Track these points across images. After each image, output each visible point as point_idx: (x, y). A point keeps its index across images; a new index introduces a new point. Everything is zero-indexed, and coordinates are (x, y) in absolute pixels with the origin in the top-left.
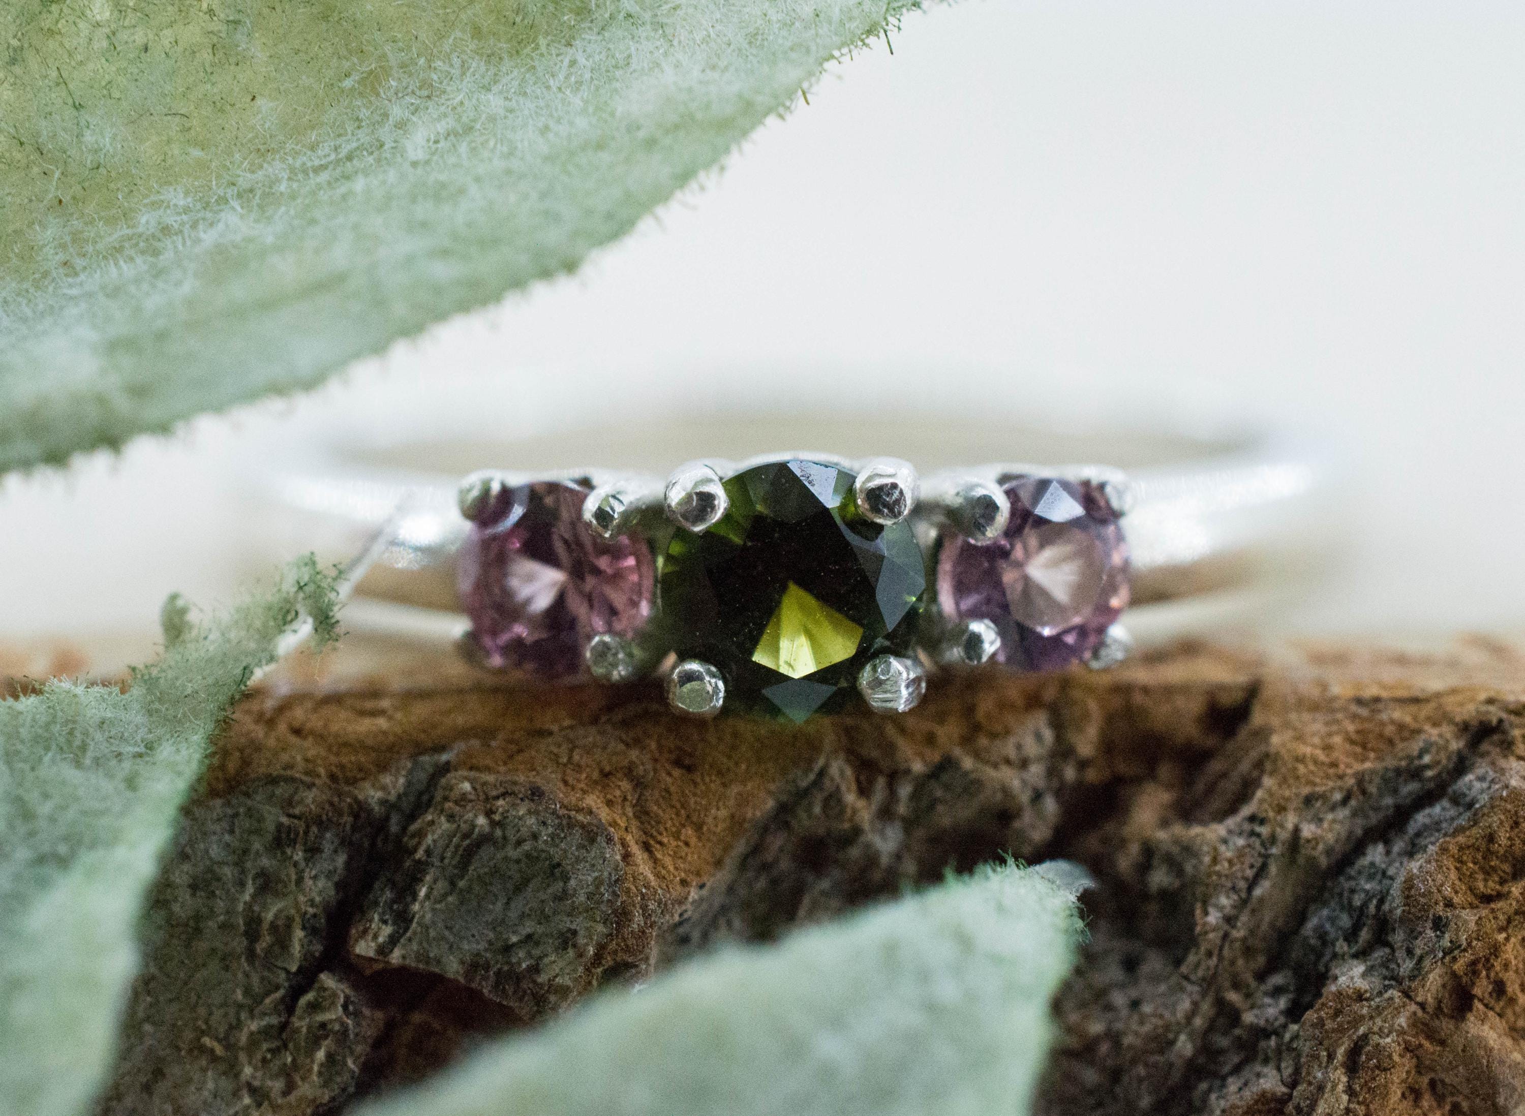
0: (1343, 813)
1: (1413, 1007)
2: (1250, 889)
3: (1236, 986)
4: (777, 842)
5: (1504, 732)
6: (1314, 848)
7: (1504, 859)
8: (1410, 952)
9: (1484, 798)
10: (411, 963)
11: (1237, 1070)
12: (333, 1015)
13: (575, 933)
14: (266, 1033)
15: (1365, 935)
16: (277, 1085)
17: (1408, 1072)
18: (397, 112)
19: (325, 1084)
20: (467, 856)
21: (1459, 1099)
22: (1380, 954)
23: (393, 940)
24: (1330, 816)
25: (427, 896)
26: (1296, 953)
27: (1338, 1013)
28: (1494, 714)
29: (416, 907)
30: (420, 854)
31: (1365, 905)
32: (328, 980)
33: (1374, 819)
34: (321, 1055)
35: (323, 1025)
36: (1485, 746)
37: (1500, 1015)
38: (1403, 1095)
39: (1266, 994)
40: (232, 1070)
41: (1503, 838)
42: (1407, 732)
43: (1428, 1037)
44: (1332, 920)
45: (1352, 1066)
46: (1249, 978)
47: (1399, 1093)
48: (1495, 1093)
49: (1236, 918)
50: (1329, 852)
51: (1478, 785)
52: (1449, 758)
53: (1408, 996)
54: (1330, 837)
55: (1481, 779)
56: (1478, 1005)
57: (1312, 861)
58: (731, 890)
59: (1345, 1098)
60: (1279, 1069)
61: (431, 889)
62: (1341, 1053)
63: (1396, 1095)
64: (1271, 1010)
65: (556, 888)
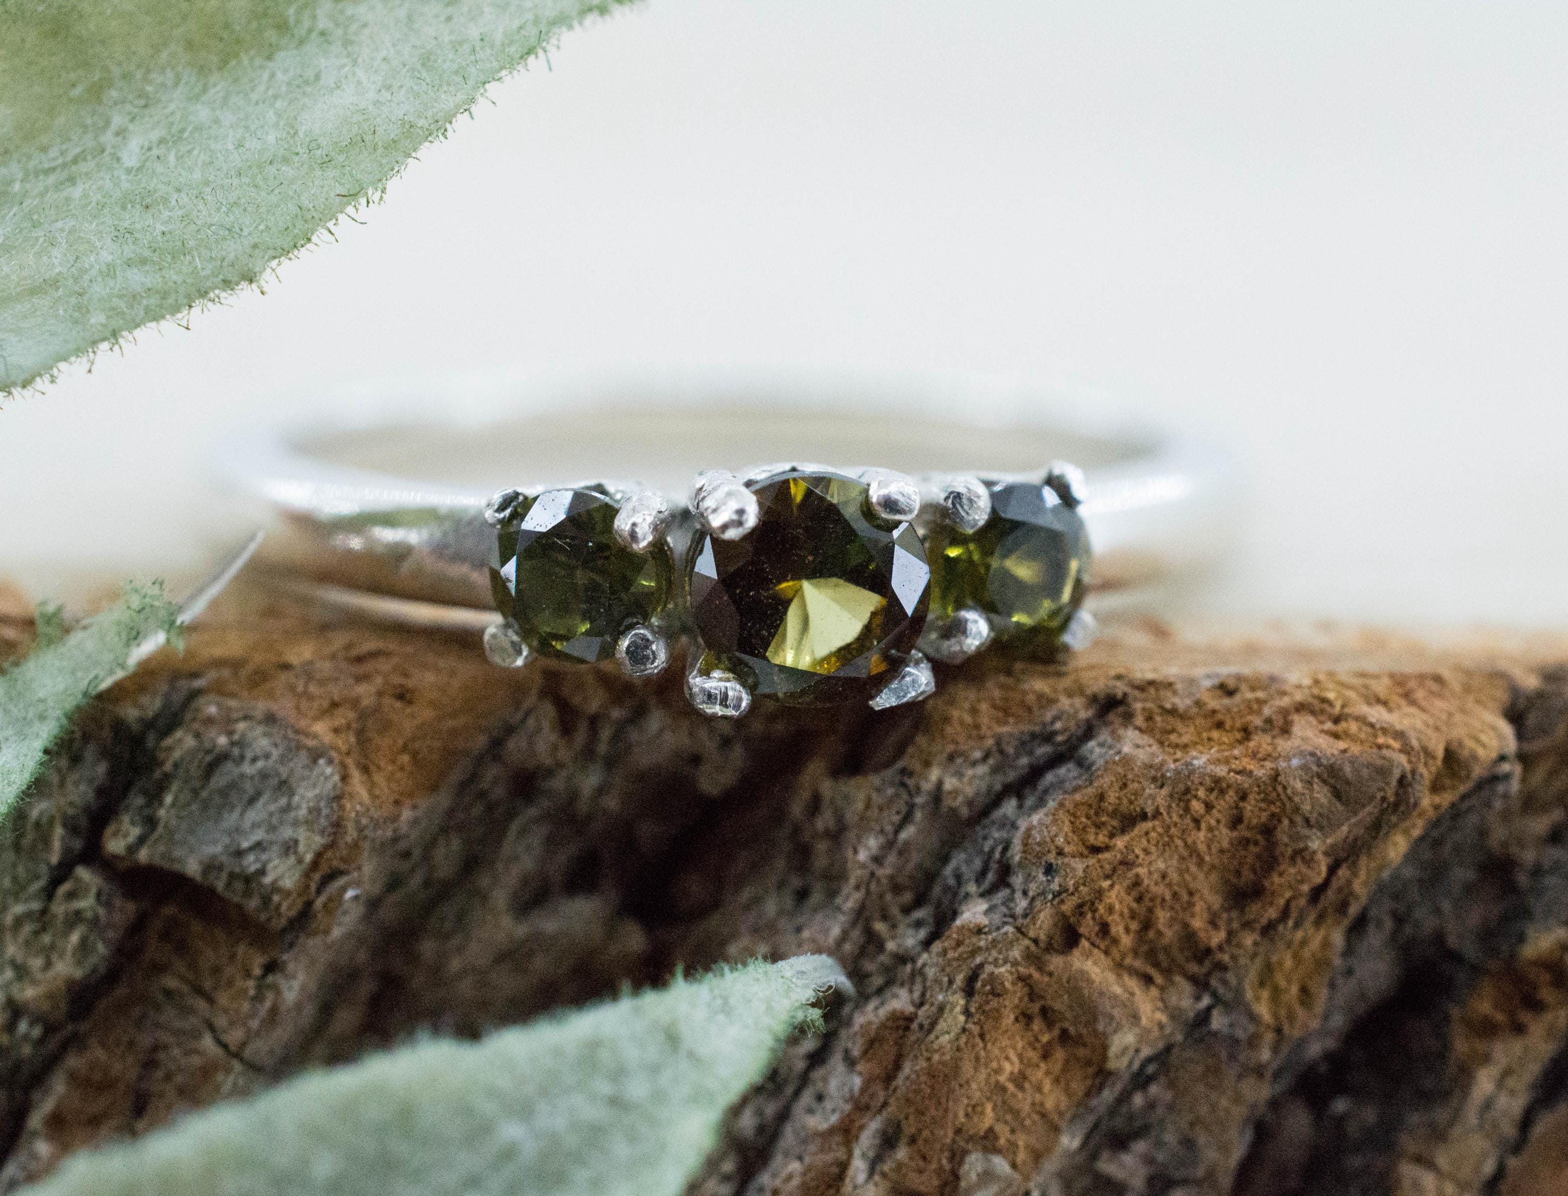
0: (982, 770)
1: (1026, 942)
2: (897, 832)
3: (885, 917)
4: (492, 772)
5: (1128, 705)
6: (955, 798)
7: (1114, 814)
8: (1025, 893)
9: (1100, 762)
10: (157, 861)
11: (880, 991)
12: (86, 903)
13: (296, 842)
14: (28, 916)
15: (991, 877)
16: (36, 963)
17: (1021, 999)
18: (117, 120)
19: (79, 963)
20: (210, 769)
21: (1066, 1025)
22: (1003, 893)
23: (141, 840)
24: (970, 772)
25: (173, 805)
26: (937, 890)
27: (959, 943)
28: (1120, 688)
29: (162, 813)
30: (168, 767)
31: (992, 850)
32: (83, 873)
33: (1011, 776)
34: (74, 938)
35: (78, 913)
36: (1111, 716)
37: (1107, 953)
38: (1017, 1019)
39: (909, 926)
41: (1112, 797)
42: (1045, 701)
43: (1040, 969)
44: (969, 862)
45: (969, 990)
46: (895, 911)
47: (1012, 1017)
48: (1095, 1019)
49: (884, 857)
50: (970, 803)
51: (1098, 750)
52: (1078, 726)
53: (1023, 933)
54: (970, 791)
55: (1101, 745)
56: (1084, 943)
57: (953, 811)
58: (450, 813)
59: (962, 1018)
60: (911, 991)
61: (176, 799)
62: (960, 979)
63: (1009, 1018)
64: (910, 939)
65: (283, 801)
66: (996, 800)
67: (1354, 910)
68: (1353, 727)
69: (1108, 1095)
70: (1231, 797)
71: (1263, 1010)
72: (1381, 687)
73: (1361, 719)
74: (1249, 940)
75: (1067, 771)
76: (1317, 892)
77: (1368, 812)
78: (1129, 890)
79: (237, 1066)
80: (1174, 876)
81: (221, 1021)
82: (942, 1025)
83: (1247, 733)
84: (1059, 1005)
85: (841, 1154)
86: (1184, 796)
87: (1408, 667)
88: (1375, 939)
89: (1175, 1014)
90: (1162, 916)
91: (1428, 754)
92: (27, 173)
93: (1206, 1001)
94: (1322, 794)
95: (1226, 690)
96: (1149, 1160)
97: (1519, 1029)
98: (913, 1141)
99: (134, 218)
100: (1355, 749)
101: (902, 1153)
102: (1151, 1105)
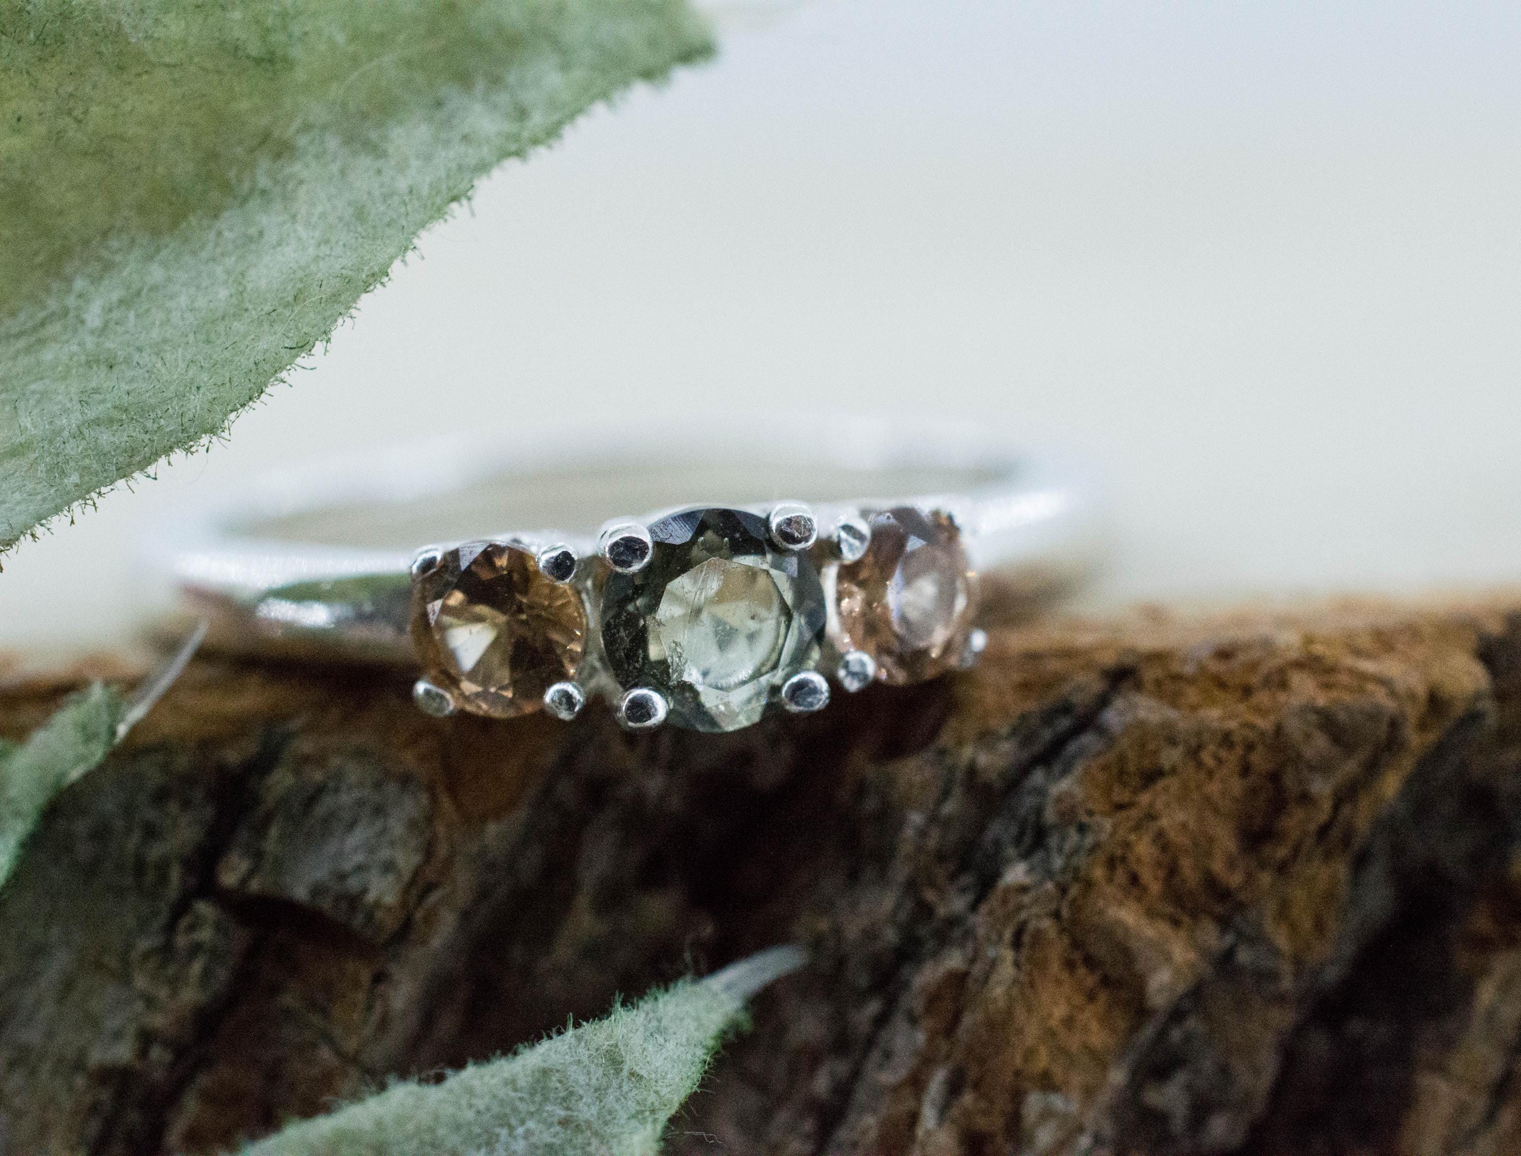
0: (1010, 744)
2: (938, 807)
3: (932, 884)
4: (565, 784)
5: (1138, 674)
6: (989, 773)
7: (1136, 772)
8: (1060, 852)
9: (1117, 728)
10: (267, 889)
11: (934, 953)
12: (205, 935)
13: (394, 860)
14: (153, 950)
15: (1028, 840)
16: (163, 992)
17: (1064, 948)
19: (203, 989)
20: (310, 802)
21: (1107, 968)
22: (1039, 855)
23: (251, 873)
24: (1000, 747)
25: (278, 837)
26: (978, 857)
27: (1004, 902)
28: (1128, 661)
29: (268, 845)
30: (269, 805)
31: (1027, 816)
32: (201, 906)
33: (1037, 748)
34: (197, 966)
35: (198, 943)
36: (1123, 686)
37: (1138, 900)
38: (1062, 966)
39: (956, 891)
40: (125, 979)
41: (1133, 758)
42: (1059, 679)
44: (1006, 828)
45: (1017, 944)
46: (942, 879)
47: (1058, 964)
48: (1134, 963)
49: (929, 830)
50: (1002, 775)
51: (1116, 718)
52: (1093, 697)
54: (1002, 764)
55: (1117, 711)
57: (988, 784)
58: (530, 824)
59: (1013, 970)
60: (964, 949)
61: (280, 831)
62: (1008, 935)
63: (1055, 967)
64: (958, 904)
65: (379, 825)
66: (1024, 770)
67: (1357, 843)
68: (1344, 678)
69: (1148, 1031)
70: (1239, 751)
71: (1281, 939)
72: (1365, 642)
73: (1351, 671)
74: (1265, 878)
75: (1088, 739)
76: (1324, 831)
77: (1363, 754)
78: (1154, 841)
79: (354, 1072)
80: (1192, 825)
81: (337, 1032)
82: (995, 978)
83: (1247, 691)
84: (1100, 950)
85: (910, 1104)
86: (1194, 753)
87: (1386, 622)
88: (1376, 871)
89: (1204, 953)
90: (1186, 864)
91: (1413, 695)
93: (1229, 939)
94: (1321, 742)
95: (1224, 654)
96: (1189, 1087)
97: (1512, 941)
98: (976, 1086)
100: (1347, 698)
101: (968, 1099)
102: (1188, 1038)
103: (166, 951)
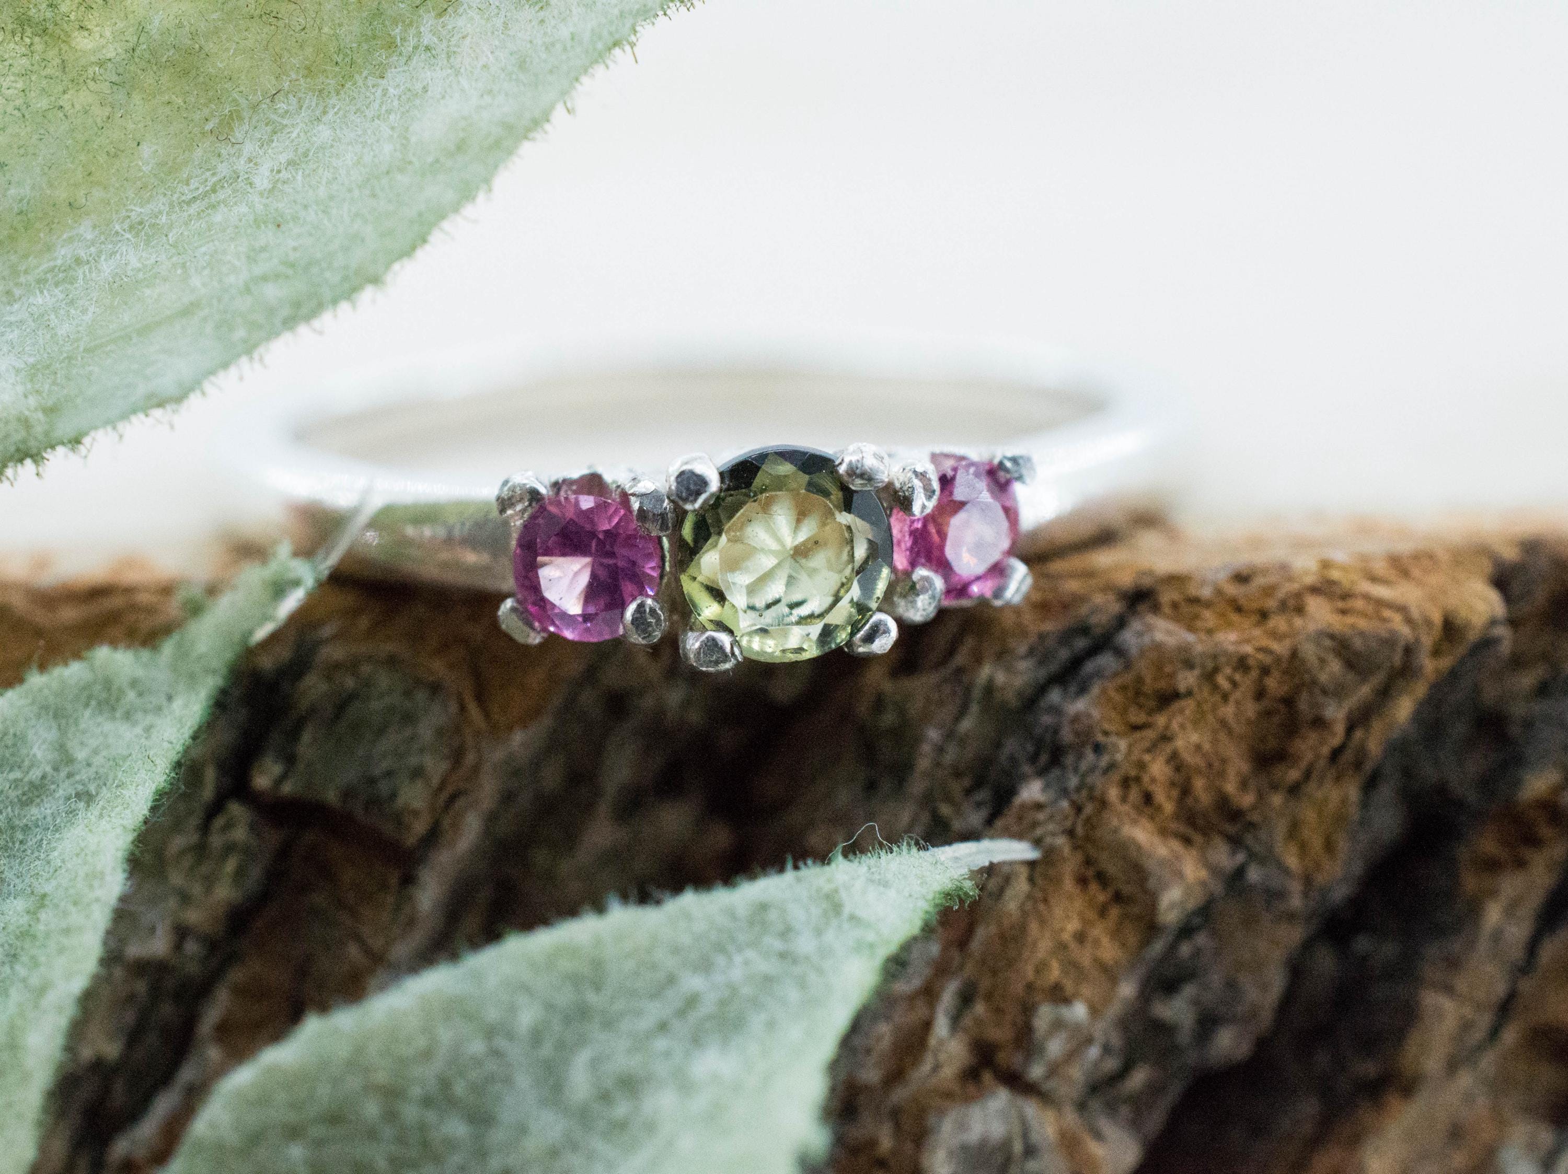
0: (1028, 664)
2: (955, 724)
3: (949, 801)
4: (588, 695)
5: (1156, 597)
6: (1006, 692)
7: (1152, 694)
8: (1076, 771)
9: (1135, 649)
10: (299, 793)
12: (239, 834)
13: (424, 768)
14: (189, 848)
15: (1044, 758)
16: (198, 889)
17: (1078, 865)
19: (237, 887)
20: (341, 709)
21: (1119, 886)
22: (1055, 772)
23: (284, 776)
24: (1018, 667)
25: (310, 742)
26: (994, 774)
27: (1020, 819)
28: (1147, 582)
29: (301, 749)
30: (302, 710)
31: (1044, 735)
32: (234, 808)
33: (1054, 667)
34: (230, 865)
35: (232, 843)
36: (1141, 608)
37: (1151, 819)
38: (1075, 883)
39: (971, 807)
40: (163, 875)
41: (1149, 680)
42: (1079, 599)
44: (1022, 746)
46: (957, 794)
47: (1071, 881)
48: (1147, 881)
49: (945, 747)
50: (1020, 694)
51: (1131, 637)
52: (1111, 619)
54: (1018, 684)
55: (1134, 632)
57: (1004, 703)
59: (1027, 887)
61: (312, 737)
63: (1069, 884)
64: (975, 819)
65: (407, 732)
66: (1042, 689)
67: (1369, 766)
68: (1359, 604)
69: (1158, 947)
70: (1254, 674)
71: (1292, 861)
72: (1380, 567)
73: (1367, 597)
74: (1277, 800)
75: (1106, 661)
76: (1336, 754)
77: (1377, 679)
78: (1168, 762)
79: (380, 969)
80: (1207, 746)
81: (366, 930)
82: (1009, 893)
83: (1264, 615)
84: (1112, 868)
85: (924, 1013)
86: (1209, 677)
87: (1404, 547)
88: (1386, 792)
89: (1214, 870)
90: (1199, 784)
91: (1428, 623)
92: (172, 206)
93: (1240, 857)
94: (1335, 666)
95: (1241, 578)
96: (1196, 1002)
97: (1521, 864)
98: (989, 997)
99: (267, 236)
100: (1362, 624)
101: (980, 1008)
102: (1197, 953)
103: (200, 850)
